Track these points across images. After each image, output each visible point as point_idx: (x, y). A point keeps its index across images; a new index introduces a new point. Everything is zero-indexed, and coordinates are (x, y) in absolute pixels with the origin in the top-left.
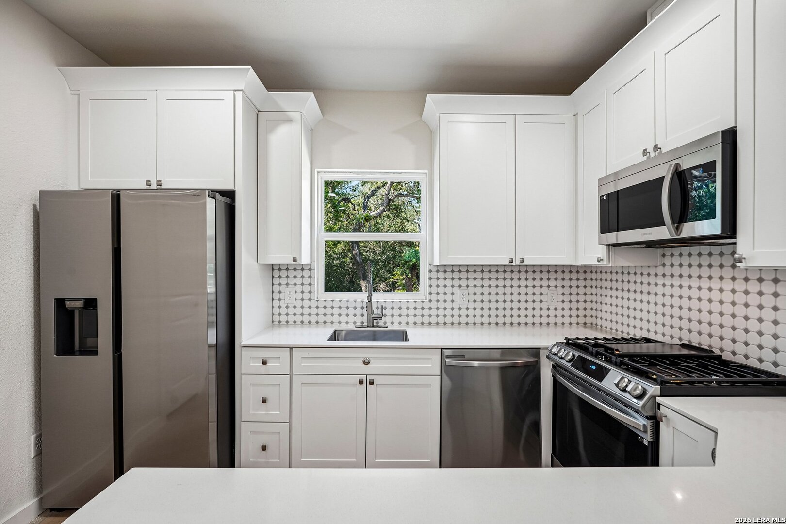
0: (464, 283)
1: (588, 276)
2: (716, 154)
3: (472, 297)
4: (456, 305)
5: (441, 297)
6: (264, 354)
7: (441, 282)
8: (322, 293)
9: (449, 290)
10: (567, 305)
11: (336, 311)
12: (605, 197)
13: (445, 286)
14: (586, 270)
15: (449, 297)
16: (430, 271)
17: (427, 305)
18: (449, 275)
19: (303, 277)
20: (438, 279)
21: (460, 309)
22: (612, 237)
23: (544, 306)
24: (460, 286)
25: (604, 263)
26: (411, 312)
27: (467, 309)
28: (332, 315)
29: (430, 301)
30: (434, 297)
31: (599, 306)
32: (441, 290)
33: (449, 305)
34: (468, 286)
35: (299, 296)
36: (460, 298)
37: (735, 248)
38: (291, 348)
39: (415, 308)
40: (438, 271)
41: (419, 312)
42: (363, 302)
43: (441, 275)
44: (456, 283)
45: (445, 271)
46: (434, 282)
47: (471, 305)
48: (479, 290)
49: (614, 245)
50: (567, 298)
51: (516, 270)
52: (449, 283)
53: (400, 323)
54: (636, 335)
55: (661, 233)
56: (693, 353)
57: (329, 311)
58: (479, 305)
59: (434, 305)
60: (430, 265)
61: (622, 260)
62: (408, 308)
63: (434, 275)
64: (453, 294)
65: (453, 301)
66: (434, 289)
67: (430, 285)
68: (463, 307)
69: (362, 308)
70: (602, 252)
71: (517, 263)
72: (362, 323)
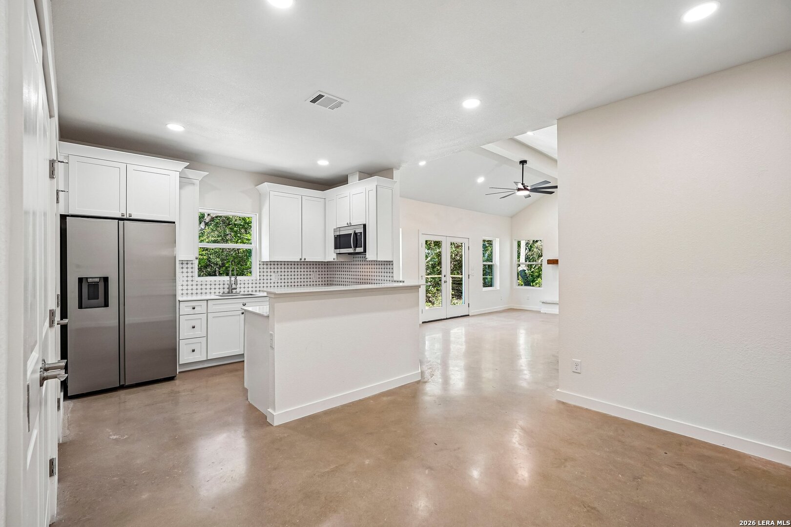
0: (276, 270)
1: (329, 266)
2: (362, 230)
3: (280, 277)
4: (272, 281)
5: (265, 278)
6: (194, 304)
7: (265, 270)
8: (197, 277)
9: (269, 274)
10: (320, 280)
11: (208, 287)
12: (336, 236)
13: (267, 272)
14: (328, 263)
15: (269, 277)
16: (260, 265)
17: (258, 282)
18: (269, 266)
19: (187, 268)
20: (263, 268)
21: (274, 283)
22: (338, 251)
23: (311, 280)
24: (274, 272)
25: (336, 260)
26: (250, 285)
27: (278, 283)
28: (206, 289)
29: (260, 279)
30: (262, 278)
31: (333, 279)
32: (265, 274)
33: (269, 281)
34: (278, 272)
35: (186, 279)
36: (274, 277)
37: (365, 256)
38: (207, 300)
39: (252, 283)
40: (263, 264)
41: (254, 285)
42: (227, 281)
43: (265, 266)
44: (272, 270)
45: (267, 265)
46: (262, 270)
47: (279, 281)
48: (283, 274)
49: (339, 254)
50: (320, 276)
51: (302, 264)
52: (269, 270)
55: (351, 250)
57: (204, 287)
58: (283, 281)
59: (262, 281)
60: (260, 261)
61: (341, 259)
62: (248, 284)
63: (262, 266)
64: (271, 276)
65: (271, 279)
66: (262, 274)
67: (260, 272)
68: (276, 282)
69: (224, 284)
70: (335, 256)
71: (303, 260)
72: (224, 292)
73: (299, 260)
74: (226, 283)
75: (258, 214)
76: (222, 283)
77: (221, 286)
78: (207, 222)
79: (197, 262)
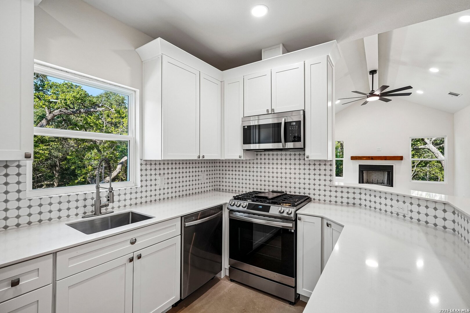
0: (162, 172)
1: (215, 165)
2: (300, 118)
3: (167, 181)
4: (157, 188)
5: (149, 183)
7: (148, 172)
8: (30, 191)
9: (153, 177)
10: (208, 181)
11: (55, 207)
12: (246, 127)
13: (151, 175)
15: (153, 182)
16: (141, 164)
17: (139, 190)
18: (153, 167)
20: (146, 170)
21: (160, 189)
22: (252, 146)
23: (200, 182)
24: (160, 174)
25: (242, 158)
26: (128, 197)
27: (164, 189)
29: (142, 186)
30: (144, 183)
32: (149, 178)
33: (153, 188)
34: (164, 174)
36: (161, 182)
37: (305, 152)
39: (131, 193)
40: (146, 164)
41: (134, 196)
42: (93, 193)
43: (148, 167)
44: (158, 172)
45: (151, 164)
46: (144, 173)
47: (166, 186)
48: (170, 176)
49: (247, 150)
50: (208, 177)
52: (153, 172)
53: (119, 207)
54: (247, 191)
56: (279, 194)
59: (144, 189)
60: (141, 160)
61: (247, 157)
62: (125, 194)
63: (144, 167)
64: (156, 180)
65: (156, 185)
66: (144, 178)
67: (142, 175)
68: (162, 188)
69: (85, 200)
70: (241, 153)
71: (201, 158)
72: (85, 213)
73: (196, 158)
74: (89, 197)
75: (138, 91)
76: (81, 198)
77: (81, 203)
78: (49, 119)
79: (29, 164)
